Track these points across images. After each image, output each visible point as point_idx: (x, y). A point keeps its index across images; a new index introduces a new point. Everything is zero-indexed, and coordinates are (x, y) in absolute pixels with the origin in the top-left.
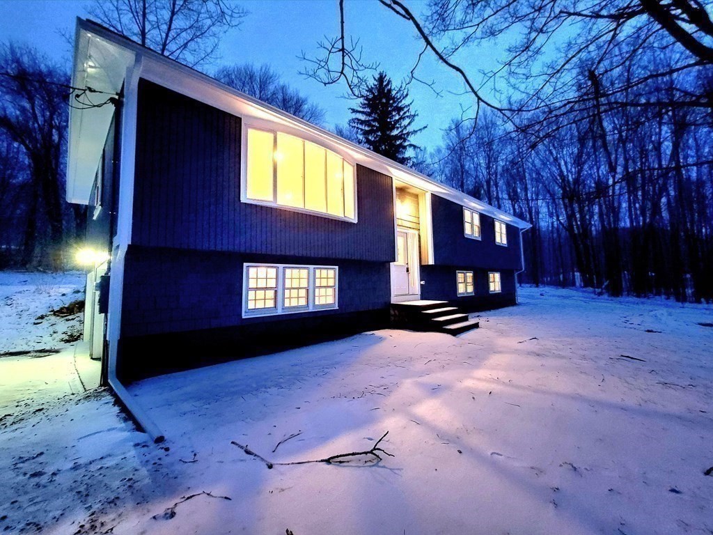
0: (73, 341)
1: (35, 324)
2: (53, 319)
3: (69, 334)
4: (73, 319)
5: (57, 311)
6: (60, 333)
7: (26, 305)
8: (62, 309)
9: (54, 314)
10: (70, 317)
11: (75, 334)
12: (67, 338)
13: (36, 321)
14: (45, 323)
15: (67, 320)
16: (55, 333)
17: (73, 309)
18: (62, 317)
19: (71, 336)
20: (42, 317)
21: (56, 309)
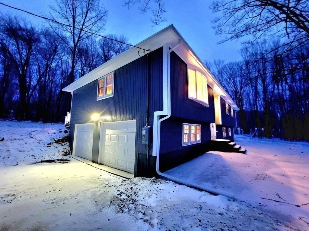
0: (67, 155)
1: (48, 147)
2: (56, 145)
3: (65, 152)
4: (64, 145)
5: (57, 141)
6: (61, 151)
7: (40, 138)
8: (59, 140)
9: (56, 143)
10: (63, 144)
11: (68, 152)
12: (64, 154)
13: (48, 146)
14: (52, 147)
15: (62, 145)
16: (59, 151)
17: (64, 140)
18: (59, 144)
19: (66, 153)
20: (51, 144)
21: (56, 140)
